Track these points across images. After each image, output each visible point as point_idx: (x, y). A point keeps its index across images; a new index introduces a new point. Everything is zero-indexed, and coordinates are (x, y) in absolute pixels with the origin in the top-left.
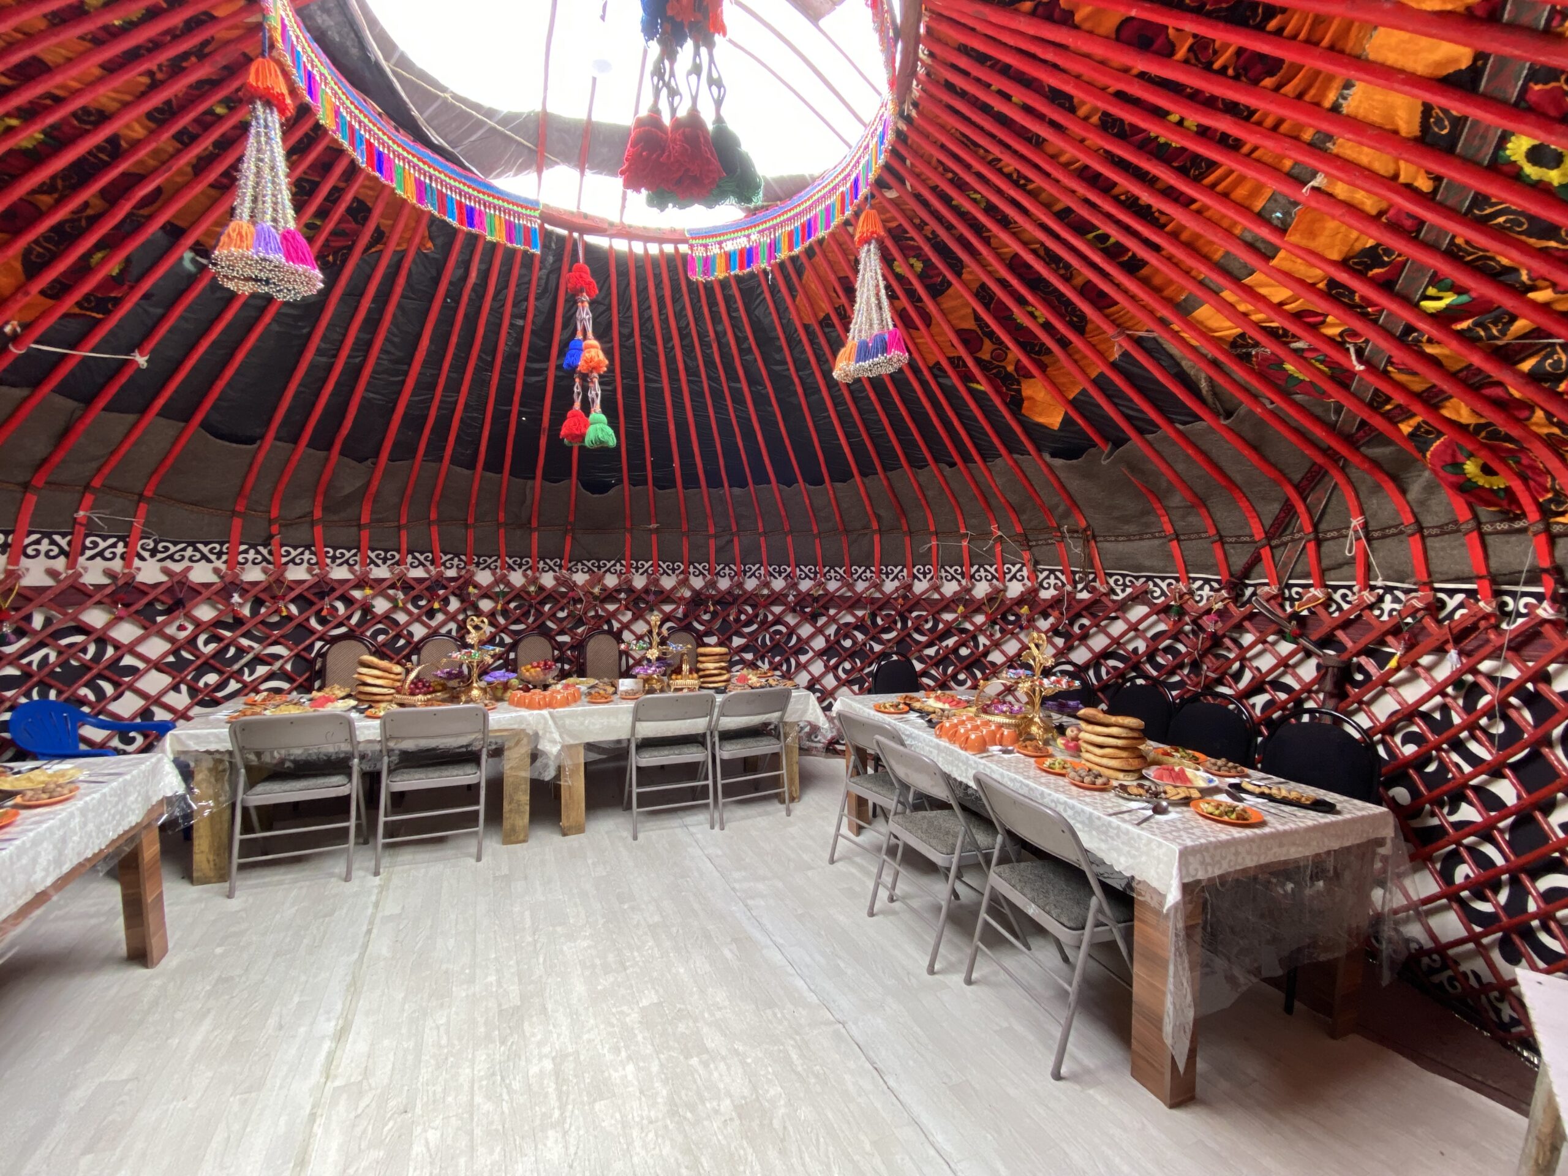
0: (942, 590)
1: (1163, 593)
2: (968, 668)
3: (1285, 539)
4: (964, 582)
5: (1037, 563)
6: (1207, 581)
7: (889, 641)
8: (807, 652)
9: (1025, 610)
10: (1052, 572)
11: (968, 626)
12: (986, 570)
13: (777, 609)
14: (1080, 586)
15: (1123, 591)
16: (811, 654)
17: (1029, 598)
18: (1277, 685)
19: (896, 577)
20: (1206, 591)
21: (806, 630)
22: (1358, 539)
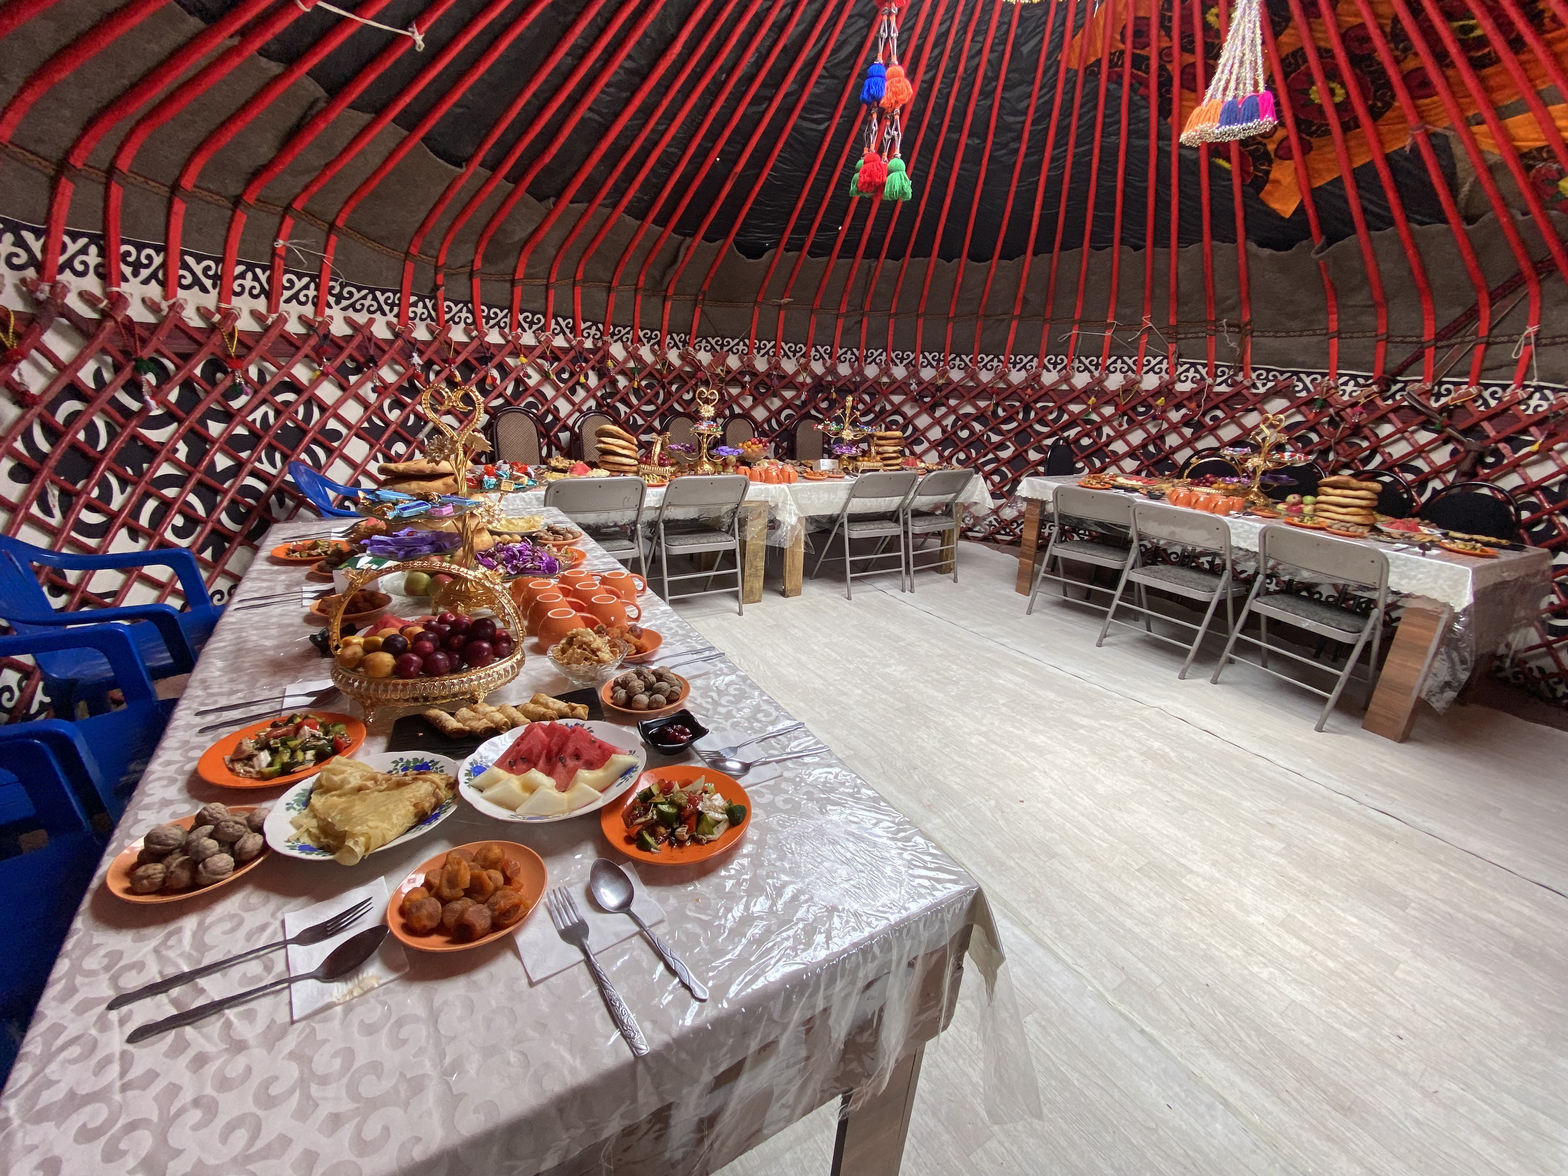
0: (1073, 381)
1: (1306, 388)
2: (1088, 458)
3: (1453, 341)
4: (1096, 374)
5: (1180, 356)
6: (1354, 377)
7: (1009, 431)
8: (922, 442)
9: (1161, 401)
10: (1193, 365)
11: (1094, 417)
12: (1124, 362)
13: (897, 399)
14: (1219, 380)
15: (1264, 385)
16: (926, 445)
17: (1165, 390)
18: (1406, 467)
19: (1024, 367)
20: (1350, 387)
21: (923, 421)
22: (1528, 344)
